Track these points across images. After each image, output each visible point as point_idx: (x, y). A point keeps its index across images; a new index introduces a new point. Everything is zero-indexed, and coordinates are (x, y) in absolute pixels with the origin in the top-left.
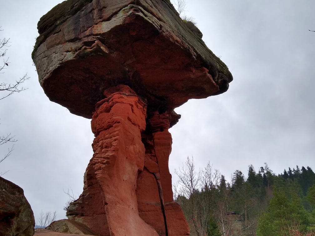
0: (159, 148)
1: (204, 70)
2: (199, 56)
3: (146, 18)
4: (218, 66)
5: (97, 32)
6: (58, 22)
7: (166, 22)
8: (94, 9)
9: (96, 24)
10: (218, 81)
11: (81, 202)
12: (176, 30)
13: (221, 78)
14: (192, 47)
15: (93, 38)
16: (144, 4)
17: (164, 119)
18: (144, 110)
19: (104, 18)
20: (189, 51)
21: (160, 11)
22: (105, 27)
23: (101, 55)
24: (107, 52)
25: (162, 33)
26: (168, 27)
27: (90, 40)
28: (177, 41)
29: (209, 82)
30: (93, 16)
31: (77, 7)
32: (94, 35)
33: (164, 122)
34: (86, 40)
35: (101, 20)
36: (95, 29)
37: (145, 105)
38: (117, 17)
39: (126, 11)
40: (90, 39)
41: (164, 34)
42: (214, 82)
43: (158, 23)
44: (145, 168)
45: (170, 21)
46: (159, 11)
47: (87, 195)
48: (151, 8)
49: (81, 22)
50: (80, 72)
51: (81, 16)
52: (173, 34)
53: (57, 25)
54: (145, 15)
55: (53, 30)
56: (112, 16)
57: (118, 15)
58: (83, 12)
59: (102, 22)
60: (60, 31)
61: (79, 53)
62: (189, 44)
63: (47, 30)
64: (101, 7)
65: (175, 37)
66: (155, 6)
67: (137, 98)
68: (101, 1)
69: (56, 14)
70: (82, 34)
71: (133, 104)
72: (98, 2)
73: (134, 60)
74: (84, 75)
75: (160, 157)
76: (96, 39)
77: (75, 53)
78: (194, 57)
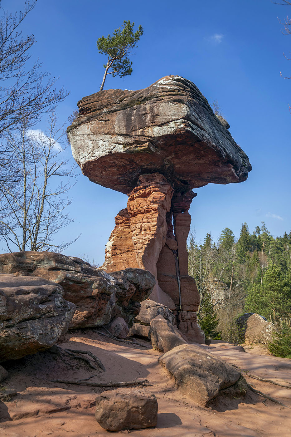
0: (180, 228)
1: (230, 167)
2: (227, 155)
3: (193, 132)
4: (241, 160)
5: (148, 134)
6: (105, 110)
7: (207, 130)
8: (147, 114)
9: (148, 127)
10: (239, 174)
11: (106, 269)
12: (213, 135)
13: (242, 171)
14: (224, 148)
15: (144, 138)
16: (193, 119)
17: (186, 202)
18: (172, 195)
19: (156, 123)
20: (221, 152)
21: (203, 121)
22: (156, 132)
23: (149, 153)
24: (154, 151)
25: (202, 141)
28: (213, 146)
29: (233, 175)
30: (145, 119)
31: (127, 102)
32: (145, 136)
33: (186, 205)
34: (137, 138)
35: (153, 124)
36: (147, 132)
37: (173, 191)
38: (168, 127)
39: (177, 123)
40: (141, 139)
41: (204, 141)
42: (236, 175)
43: (201, 133)
44: (166, 244)
45: (209, 128)
46: (202, 121)
47: (112, 263)
48: (197, 121)
49: (133, 122)
50: (123, 160)
51: (133, 115)
52: (211, 140)
53: (104, 113)
54: (193, 129)
55: (98, 115)
56: (164, 124)
57: (169, 124)
58: (135, 111)
59: (153, 126)
60: (109, 120)
61: (130, 148)
62: (221, 147)
63: (90, 112)
64: (154, 113)
65: (212, 143)
66: (200, 118)
67: (170, 186)
68: (155, 109)
69: (102, 100)
70: (133, 132)
71: (166, 192)
72: (152, 109)
73: (174, 156)
74: (126, 162)
75: (180, 236)
76: (146, 140)
77: (124, 147)
78: (224, 157)
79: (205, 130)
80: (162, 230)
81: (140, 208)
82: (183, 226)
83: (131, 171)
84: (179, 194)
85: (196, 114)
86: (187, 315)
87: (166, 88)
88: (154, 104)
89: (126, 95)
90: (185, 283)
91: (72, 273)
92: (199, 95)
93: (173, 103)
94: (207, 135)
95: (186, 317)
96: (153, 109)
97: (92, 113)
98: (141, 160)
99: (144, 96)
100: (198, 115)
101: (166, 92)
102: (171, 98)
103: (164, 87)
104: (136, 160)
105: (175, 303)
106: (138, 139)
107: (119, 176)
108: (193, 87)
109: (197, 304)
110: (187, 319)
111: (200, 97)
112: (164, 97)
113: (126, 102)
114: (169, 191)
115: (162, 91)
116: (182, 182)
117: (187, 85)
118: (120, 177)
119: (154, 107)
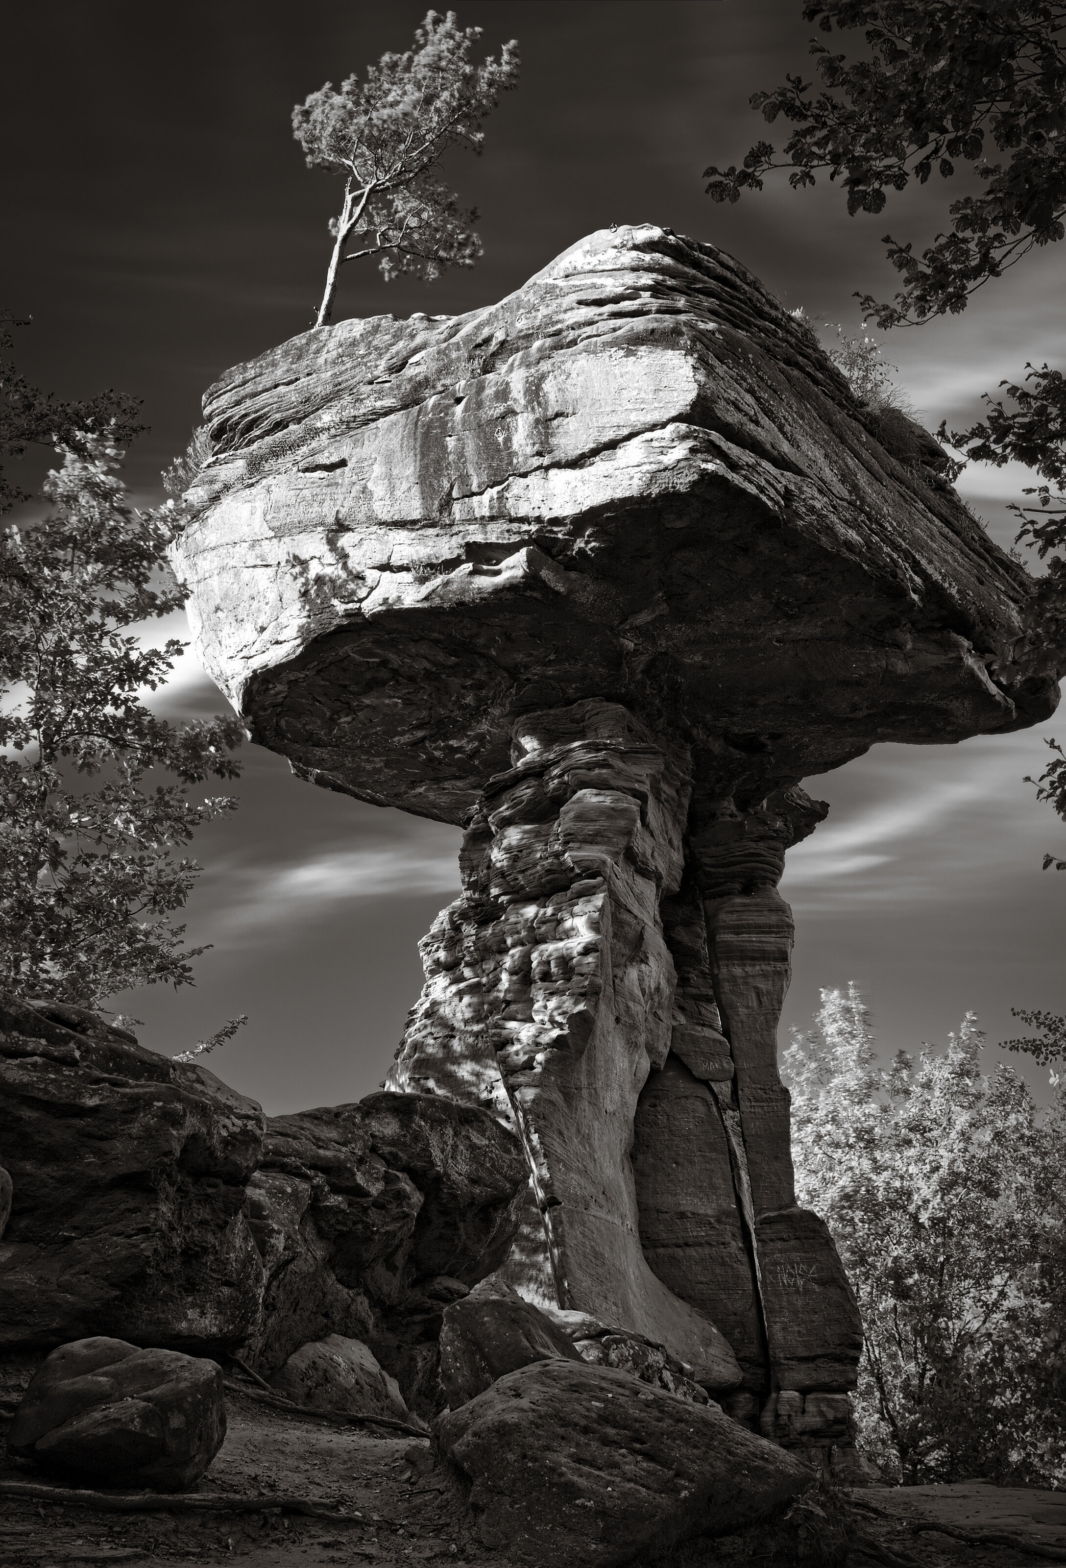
0: (738, 971)
1: (957, 646)
2: (933, 590)
3: (735, 478)
4: (1014, 613)
5: (523, 510)
6: (328, 418)
7: (808, 471)
8: (514, 413)
9: (524, 475)
10: (1010, 684)
12: (846, 494)
13: (1026, 669)
14: (907, 556)
15: (509, 531)
16: (732, 417)
17: (762, 838)
18: (680, 805)
19: (560, 455)
20: (895, 576)
21: (787, 428)
22: (561, 495)
23: (535, 599)
24: (561, 588)
25: (789, 521)
26: (817, 495)
27: (493, 539)
28: (849, 545)
29: (974, 690)
30: (508, 440)
31: (423, 368)
32: (512, 520)
33: (761, 855)
34: (475, 534)
35: (546, 461)
36: (518, 498)
37: (684, 783)
38: (615, 464)
39: (655, 444)
40: (494, 534)
41: (801, 523)
42: (993, 689)
43: (779, 486)
44: (673, 1056)
45: (821, 461)
46: (781, 428)
48: (752, 426)
49: (451, 458)
50: (424, 648)
51: (453, 428)
52: (833, 518)
53: (323, 430)
54: (733, 466)
55: (293, 447)
56: (595, 452)
57: (619, 452)
58: (459, 409)
59: (547, 468)
60: (343, 463)
61: (446, 584)
62: (896, 548)
63: (260, 437)
64: (546, 409)
65: (840, 528)
66: (768, 413)
67: (661, 761)
68: (548, 386)
69: (308, 375)
70: (456, 507)
71: (646, 788)
72: (534, 391)
73: (663, 609)
74: (441, 657)
75: (742, 1011)
76: (515, 539)
77: (422, 580)
78: (915, 597)
79: (798, 471)
80: (641, 980)
81: (520, 877)
82: (754, 959)
83: (469, 700)
84: (726, 804)
85: (749, 398)
86: (804, 1412)
87: (594, 286)
88: (545, 366)
89: (418, 340)
90: (779, 1245)
91: (34, 1065)
92: (767, 308)
93: (629, 353)
94: (810, 491)
95: (798, 1424)
96: (539, 387)
97: (268, 439)
98: (508, 637)
99: (500, 336)
100: (758, 399)
101: (599, 303)
102: (620, 328)
103: (589, 282)
104: (481, 641)
105: (737, 1351)
106: (479, 538)
107: (420, 734)
108: (728, 274)
109: (852, 1353)
110: (802, 1433)
111: (773, 321)
112: (589, 330)
113: (418, 369)
114: (664, 786)
115: (580, 303)
116: (730, 739)
117: (697, 264)
118: (423, 739)
119: (543, 377)
